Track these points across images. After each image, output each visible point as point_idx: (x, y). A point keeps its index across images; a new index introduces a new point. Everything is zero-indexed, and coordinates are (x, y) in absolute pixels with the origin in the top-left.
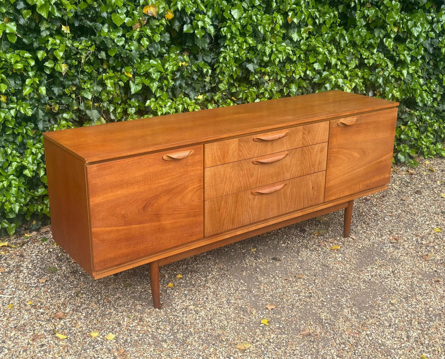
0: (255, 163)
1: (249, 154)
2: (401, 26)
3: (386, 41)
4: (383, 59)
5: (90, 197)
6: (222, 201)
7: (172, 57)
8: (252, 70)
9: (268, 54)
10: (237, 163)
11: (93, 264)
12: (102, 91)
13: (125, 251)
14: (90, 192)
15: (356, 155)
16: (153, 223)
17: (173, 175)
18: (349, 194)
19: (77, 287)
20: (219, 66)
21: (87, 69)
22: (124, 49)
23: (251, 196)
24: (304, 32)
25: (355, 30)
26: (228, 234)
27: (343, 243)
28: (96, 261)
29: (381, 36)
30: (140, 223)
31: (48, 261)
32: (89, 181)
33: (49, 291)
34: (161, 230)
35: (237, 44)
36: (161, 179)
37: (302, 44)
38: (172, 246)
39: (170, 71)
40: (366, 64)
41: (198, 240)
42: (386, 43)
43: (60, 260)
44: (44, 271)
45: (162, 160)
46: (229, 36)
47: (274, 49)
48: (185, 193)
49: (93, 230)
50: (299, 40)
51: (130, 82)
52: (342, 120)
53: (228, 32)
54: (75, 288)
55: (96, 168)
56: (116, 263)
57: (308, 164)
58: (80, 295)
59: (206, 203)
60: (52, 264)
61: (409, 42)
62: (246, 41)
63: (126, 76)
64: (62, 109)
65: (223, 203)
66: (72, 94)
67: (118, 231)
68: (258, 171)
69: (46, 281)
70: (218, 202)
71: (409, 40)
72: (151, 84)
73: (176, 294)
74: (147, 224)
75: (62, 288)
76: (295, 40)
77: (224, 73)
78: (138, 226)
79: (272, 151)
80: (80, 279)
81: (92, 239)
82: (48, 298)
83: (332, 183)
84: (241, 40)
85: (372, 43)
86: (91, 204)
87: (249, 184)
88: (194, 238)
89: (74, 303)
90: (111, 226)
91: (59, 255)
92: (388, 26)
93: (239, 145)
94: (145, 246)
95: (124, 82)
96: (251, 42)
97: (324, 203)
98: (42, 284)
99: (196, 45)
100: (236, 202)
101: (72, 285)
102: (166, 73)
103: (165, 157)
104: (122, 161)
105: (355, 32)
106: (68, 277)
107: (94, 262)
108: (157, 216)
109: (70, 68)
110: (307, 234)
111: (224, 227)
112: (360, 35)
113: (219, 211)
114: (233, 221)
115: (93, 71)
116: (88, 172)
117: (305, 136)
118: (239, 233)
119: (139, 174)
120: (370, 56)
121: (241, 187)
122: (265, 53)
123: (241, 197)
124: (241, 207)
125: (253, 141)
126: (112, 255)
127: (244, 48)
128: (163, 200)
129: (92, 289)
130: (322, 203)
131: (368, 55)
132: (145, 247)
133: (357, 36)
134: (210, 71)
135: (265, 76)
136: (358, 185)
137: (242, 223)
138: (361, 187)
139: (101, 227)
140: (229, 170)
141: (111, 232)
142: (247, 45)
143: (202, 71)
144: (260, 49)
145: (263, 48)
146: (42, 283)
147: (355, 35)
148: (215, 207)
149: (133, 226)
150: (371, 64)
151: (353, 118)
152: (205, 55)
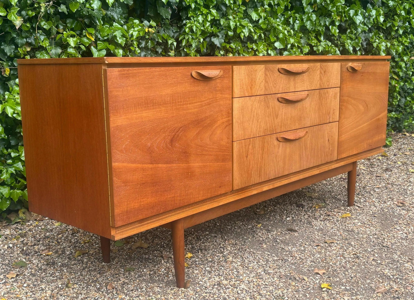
0: (280, 100)
1: (275, 87)
2: (344, 15)
3: (332, 28)
4: (331, 46)
5: (111, 115)
6: (249, 144)
7: (135, 23)
8: (218, 45)
9: (232, 27)
10: (263, 97)
11: (113, 216)
12: (61, 53)
13: (149, 200)
14: (110, 108)
15: (361, 107)
16: (181, 165)
17: (202, 101)
18: (357, 152)
19: (62, 278)
20: (184, 38)
21: (45, 25)
22: (85, 7)
23: (276, 142)
24: (261, 12)
25: (305, 15)
26: (254, 189)
27: (351, 211)
28: (117, 211)
29: (327, 23)
30: (167, 163)
31: (11, 257)
32: (109, 90)
33: (25, 285)
34: (189, 174)
35: (202, 15)
36: (190, 104)
37: (261, 23)
38: (201, 198)
39: (135, 37)
40: (315, 51)
41: (225, 194)
42: (332, 30)
43: (27, 255)
44: (10, 267)
45: (190, 77)
46: (193, 6)
47: (238, 24)
48: (214, 128)
49: (115, 164)
50: (257, 19)
51: (92, 47)
52: (350, 64)
53: (193, 2)
54: (60, 279)
55: (117, 73)
56: (141, 217)
57: (324, 111)
58: (70, 285)
59: (235, 144)
60: (17, 258)
61: (349, 32)
62: (210, 13)
63: (88, 38)
64: (13, 75)
65: (250, 147)
66: (26, 55)
67: (143, 169)
68: (282, 111)
69: (17, 275)
70: (246, 146)
71: (349, 31)
72: (116, 51)
73: (196, 272)
74: (175, 165)
75: (41, 282)
76: (254, 19)
77: (191, 45)
78: (165, 166)
79: (295, 88)
80: (62, 270)
81: (111, 179)
82: (27, 293)
83: (344, 137)
84: (205, 11)
85: (319, 30)
86: (112, 125)
87: (275, 126)
88: (223, 191)
89: (66, 294)
90: (134, 162)
91: (25, 249)
92: (333, 14)
93: (266, 75)
94: (173, 195)
95: (85, 46)
96: (215, 14)
97: (337, 161)
98: (13, 280)
99: (159, 14)
100: (263, 148)
101: (53, 277)
102: (132, 39)
103: (194, 74)
104: (147, 69)
105: (305, 17)
106: (44, 270)
107: (115, 214)
108: (185, 155)
109: (25, 21)
110: (307, 208)
111: (252, 179)
112: (310, 20)
113: (247, 157)
114: (260, 172)
115: (52, 26)
116: (108, 78)
117: (322, 76)
118: (266, 188)
119: (167, 92)
120: (318, 44)
121: (267, 129)
122: (229, 27)
123: (267, 142)
124: (267, 156)
125: (278, 72)
126: (136, 205)
127: (209, 19)
128: (192, 134)
129: (84, 279)
130: (336, 161)
131: (317, 43)
132: (172, 197)
133: (307, 21)
134: (175, 44)
135: (229, 53)
136: (363, 144)
137: (268, 177)
138: (364, 146)
139: (123, 162)
140: (256, 105)
141: (135, 170)
142: (212, 17)
143: (167, 42)
144: (223, 24)
145: (226, 22)
146: (12, 278)
147: (305, 20)
148: (243, 152)
149: (160, 165)
150: (320, 51)
151: (358, 64)
152: (167, 28)
